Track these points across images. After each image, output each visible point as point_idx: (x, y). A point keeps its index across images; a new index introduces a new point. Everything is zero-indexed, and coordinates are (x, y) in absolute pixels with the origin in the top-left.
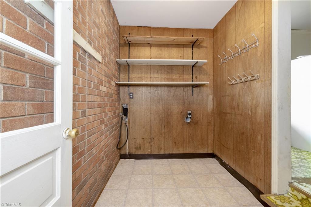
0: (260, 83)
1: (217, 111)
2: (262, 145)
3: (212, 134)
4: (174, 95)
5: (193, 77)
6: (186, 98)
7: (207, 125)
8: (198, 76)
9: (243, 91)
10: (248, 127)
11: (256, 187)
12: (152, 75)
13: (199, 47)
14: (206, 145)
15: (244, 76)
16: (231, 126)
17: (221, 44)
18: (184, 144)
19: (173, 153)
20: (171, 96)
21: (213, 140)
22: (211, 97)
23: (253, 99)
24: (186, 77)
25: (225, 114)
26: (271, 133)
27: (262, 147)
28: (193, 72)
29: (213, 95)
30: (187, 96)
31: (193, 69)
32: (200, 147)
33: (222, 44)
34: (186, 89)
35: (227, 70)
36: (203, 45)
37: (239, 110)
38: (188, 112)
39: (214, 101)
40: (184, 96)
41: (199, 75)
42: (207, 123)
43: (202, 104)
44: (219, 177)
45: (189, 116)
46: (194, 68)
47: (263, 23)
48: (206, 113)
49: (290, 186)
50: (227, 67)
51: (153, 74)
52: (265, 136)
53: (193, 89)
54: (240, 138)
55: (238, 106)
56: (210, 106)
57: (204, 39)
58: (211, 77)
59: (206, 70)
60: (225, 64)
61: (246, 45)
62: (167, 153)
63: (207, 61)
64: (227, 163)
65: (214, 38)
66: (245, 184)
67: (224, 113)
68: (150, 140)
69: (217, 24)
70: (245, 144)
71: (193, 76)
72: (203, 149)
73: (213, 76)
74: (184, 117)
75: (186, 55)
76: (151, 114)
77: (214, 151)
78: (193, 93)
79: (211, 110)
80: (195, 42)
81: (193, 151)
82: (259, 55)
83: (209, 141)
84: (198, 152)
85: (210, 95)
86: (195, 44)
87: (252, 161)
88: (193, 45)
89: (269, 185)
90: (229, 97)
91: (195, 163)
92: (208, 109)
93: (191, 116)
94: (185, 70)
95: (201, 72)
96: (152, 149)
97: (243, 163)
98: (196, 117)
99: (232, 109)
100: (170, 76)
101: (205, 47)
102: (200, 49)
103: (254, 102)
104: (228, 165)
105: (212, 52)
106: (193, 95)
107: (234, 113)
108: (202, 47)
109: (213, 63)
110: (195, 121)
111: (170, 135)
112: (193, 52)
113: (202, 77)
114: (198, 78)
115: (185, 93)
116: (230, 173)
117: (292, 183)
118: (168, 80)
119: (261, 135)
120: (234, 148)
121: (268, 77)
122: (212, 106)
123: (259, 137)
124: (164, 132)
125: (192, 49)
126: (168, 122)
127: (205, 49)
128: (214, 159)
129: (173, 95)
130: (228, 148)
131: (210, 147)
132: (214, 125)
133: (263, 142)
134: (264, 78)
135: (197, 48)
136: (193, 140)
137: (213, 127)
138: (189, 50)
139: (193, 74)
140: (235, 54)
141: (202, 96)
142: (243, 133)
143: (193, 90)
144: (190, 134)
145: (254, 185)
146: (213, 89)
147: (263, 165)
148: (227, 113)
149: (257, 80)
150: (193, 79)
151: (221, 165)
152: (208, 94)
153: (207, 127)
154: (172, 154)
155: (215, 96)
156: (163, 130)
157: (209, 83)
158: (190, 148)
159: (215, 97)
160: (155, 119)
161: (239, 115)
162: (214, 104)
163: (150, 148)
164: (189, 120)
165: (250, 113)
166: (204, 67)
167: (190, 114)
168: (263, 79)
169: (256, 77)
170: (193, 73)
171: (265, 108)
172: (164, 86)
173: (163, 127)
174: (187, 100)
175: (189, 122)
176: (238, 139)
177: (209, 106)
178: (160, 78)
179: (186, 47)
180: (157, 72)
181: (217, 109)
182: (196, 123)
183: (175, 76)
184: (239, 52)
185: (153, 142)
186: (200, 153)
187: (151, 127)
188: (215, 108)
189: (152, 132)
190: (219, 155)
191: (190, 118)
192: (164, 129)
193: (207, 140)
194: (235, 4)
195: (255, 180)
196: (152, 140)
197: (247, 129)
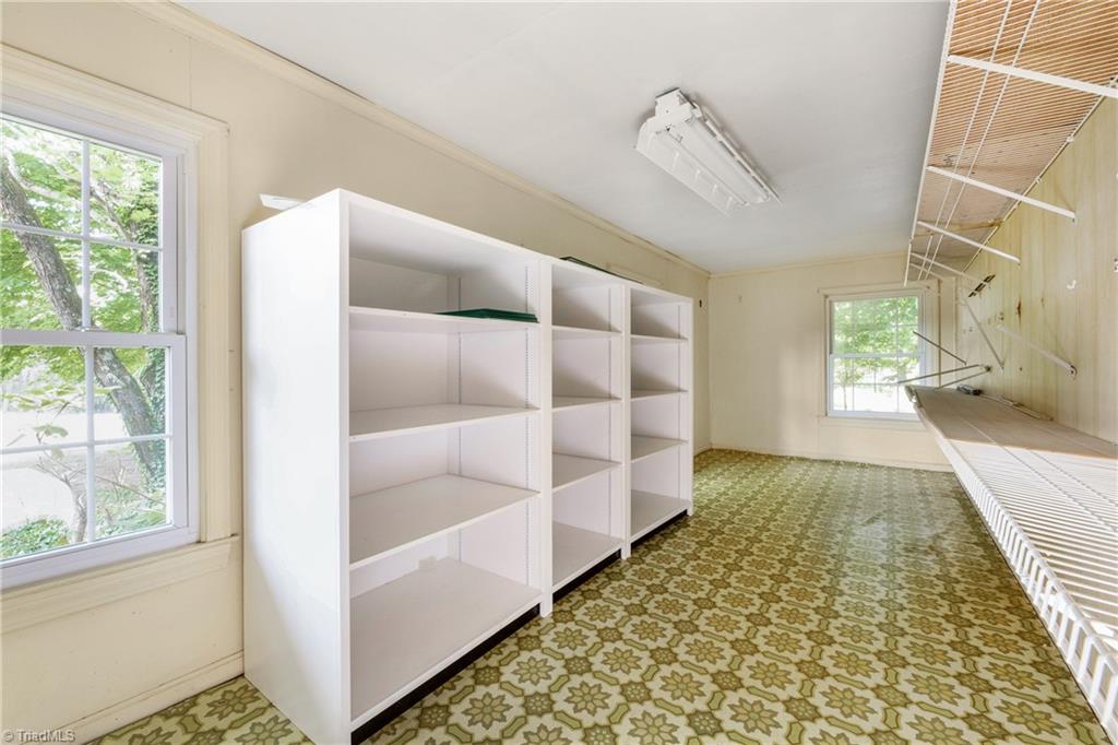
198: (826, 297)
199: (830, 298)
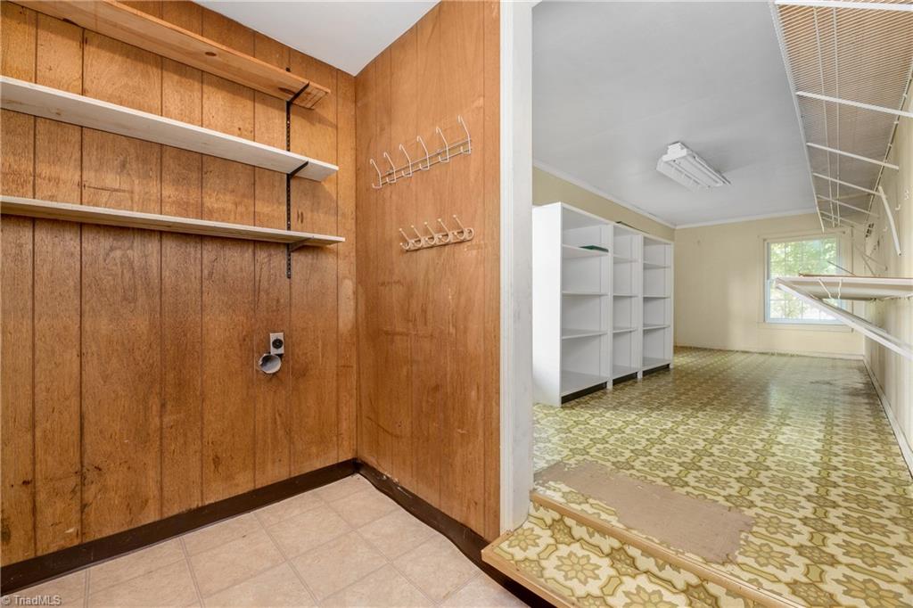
0: (474, 252)
1: (367, 327)
2: (480, 414)
3: (353, 402)
4: (211, 274)
5: (289, 214)
6: (264, 284)
7: (337, 375)
8: (309, 215)
9: (437, 271)
10: (448, 369)
11: (466, 527)
12: (89, 176)
13: (309, 114)
14: (335, 439)
15: (440, 230)
16: (405, 370)
17: (378, 130)
18: (255, 453)
19: (207, 503)
20: (199, 274)
21: (355, 417)
22: (348, 286)
23: (459, 293)
24: (262, 207)
25: (390, 337)
26: (498, 381)
27: (479, 418)
28: (289, 196)
29: (354, 280)
30: (269, 281)
31: (288, 186)
32: (314, 450)
33: (382, 129)
34: (262, 255)
35: (394, 208)
36: (325, 115)
37: (426, 324)
38: (273, 337)
39: (357, 299)
40: (257, 279)
41: (312, 211)
42: (337, 366)
43: (322, 306)
44: (374, 533)
45: (274, 351)
46: (293, 182)
47: (482, 98)
48: (335, 336)
49: (531, 501)
50: (394, 197)
51: (96, 171)
52: (485, 388)
53: (290, 255)
54: (428, 402)
55: (424, 311)
56: (347, 314)
57: (327, 93)
58: (351, 224)
59: (335, 197)
60: (389, 189)
61: (442, 145)
62: (175, 510)
63: (336, 168)
64: (396, 480)
65: (359, 105)
66: (441, 526)
67: (387, 333)
68: (73, 481)
69: (366, 67)
70: (442, 415)
71: (289, 210)
72: (325, 454)
73: (354, 221)
74: (256, 355)
75: (263, 129)
76: (81, 355)
77: (357, 452)
78: (289, 269)
79: (349, 326)
80: (297, 95)
81: (290, 472)
82: (472, 179)
83: (344, 425)
84: (307, 470)
85: (345, 278)
86: (296, 102)
87: (458, 461)
88: (289, 104)
89: (495, 512)
90: (401, 287)
91: (297, 512)
92: (341, 325)
93: (281, 351)
94: (256, 183)
95: (319, 203)
96: (92, 518)
97: (437, 470)
98: (300, 353)
99: (408, 321)
100: (194, 196)
101: (331, 123)
102: (313, 124)
103: (463, 300)
104: (396, 485)
105: (353, 145)
106: (289, 277)
107: (414, 333)
108: (322, 120)
109: (354, 181)
110: (297, 366)
111: (189, 435)
112: (288, 127)
113: (321, 217)
114: (309, 220)
115: (258, 269)
116: (404, 507)
117: (535, 490)
118: (183, 208)
119: (478, 388)
120: (412, 433)
121: (493, 239)
122: (351, 314)
123: (474, 393)
124: (161, 428)
125: (285, 114)
126: (181, 384)
127: (330, 129)
128: (358, 476)
129: (206, 272)
130: (397, 437)
131: (346, 443)
132: (359, 373)
133: (481, 406)
134: (483, 239)
135: (303, 118)
136: (288, 432)
137: (354, 377)
138: (277, 118)
139: (289, 205)
140: (417, 163)
141: (322, 282)
142: (437, 388)
143: (289, 260)
144: (280, 415)
145: (462, 521)
146: (353, 260)
147: (482, 464)
148: (394, 334)
149: (469, 244)
150: (289, 219)
151: (377, 492)
152: (340, 276)
153: (337, 380)
154: (203, 508)
155: (359, 283)
156: (157, 420)
157: (343, 239)
158: (277, 464)
159: (360, 286)
160: (106, 378)
161: (426, 337)
162: (359, 307)
163: (75, 516)
164: (275, 367)
165: (452, 330)
166: (327, 186)
167: (277, 344)
168: (482, 242)
169: (466, 236)
170: (289, 200)
171: (486, 315)
172: (161, 233)
173: (155, 408)
174: (268, 294)
175: (274, 374)
176: (424, 404)
177: (342, 314)
178: (136, 198)
179: (264, 102)
180: (123, 166)
181: (367, 323)
182: (302, 373)
183: (217, 200)
184: (426, 160)
185: (93, 486)
186: (314, 469)
187: (82, 417)
188: (360, 319)
189: (88, 439)
190: (371, 460)
191: (280, 356)
192: (161, 417)
193: (338, 422)
194: (416, 24)
195: (465, 509)
196: (90, 476)
197: (446, 375)
198: (765, 240)
199: (768, 241)
